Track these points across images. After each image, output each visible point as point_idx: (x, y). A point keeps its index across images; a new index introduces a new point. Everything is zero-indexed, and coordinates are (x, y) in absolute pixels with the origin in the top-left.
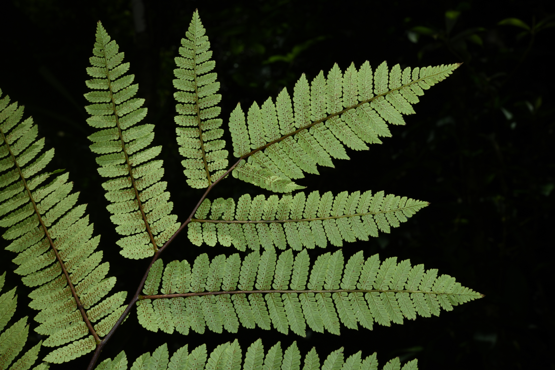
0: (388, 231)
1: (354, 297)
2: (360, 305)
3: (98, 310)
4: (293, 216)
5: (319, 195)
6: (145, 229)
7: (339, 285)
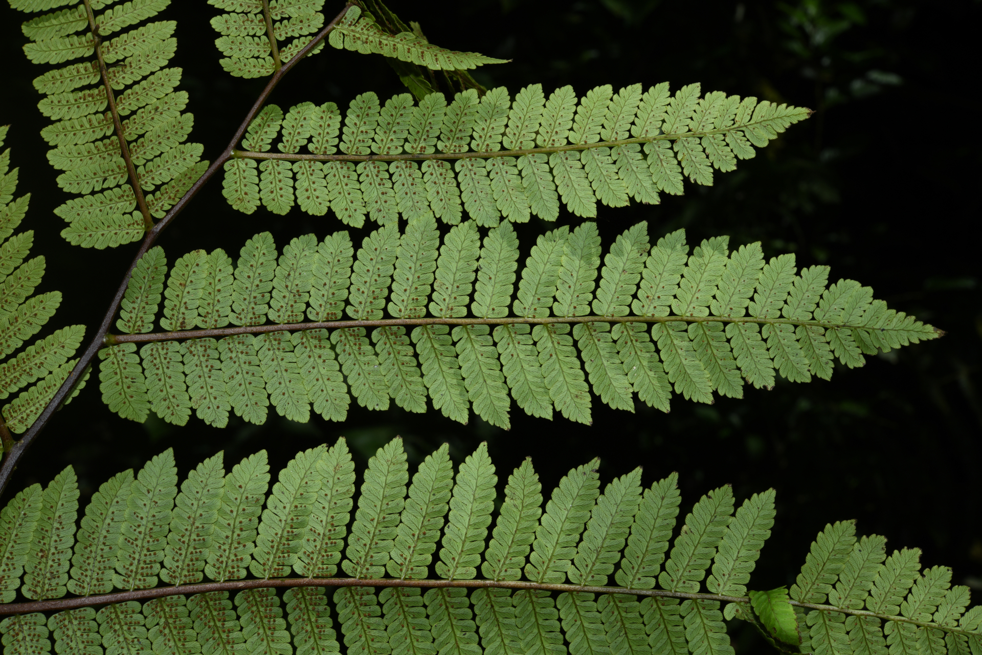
0: (706, 179)
1: (625, 333)
2: (639, 353)
3: (14, 369)
4: (478, 145)
5: (543, 95)
6: (126, 177)
7: (590, 304)
